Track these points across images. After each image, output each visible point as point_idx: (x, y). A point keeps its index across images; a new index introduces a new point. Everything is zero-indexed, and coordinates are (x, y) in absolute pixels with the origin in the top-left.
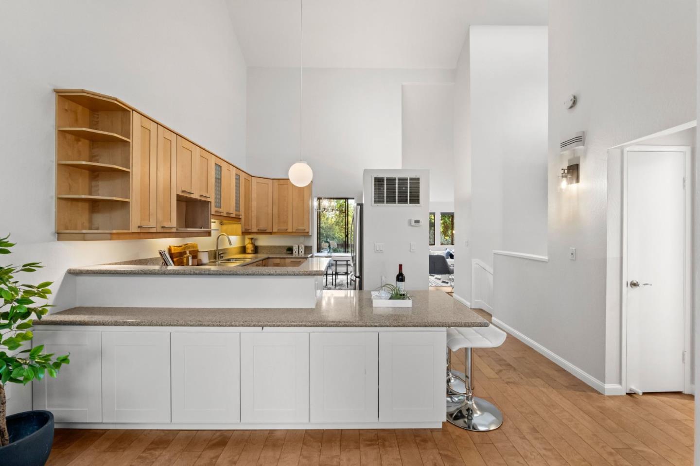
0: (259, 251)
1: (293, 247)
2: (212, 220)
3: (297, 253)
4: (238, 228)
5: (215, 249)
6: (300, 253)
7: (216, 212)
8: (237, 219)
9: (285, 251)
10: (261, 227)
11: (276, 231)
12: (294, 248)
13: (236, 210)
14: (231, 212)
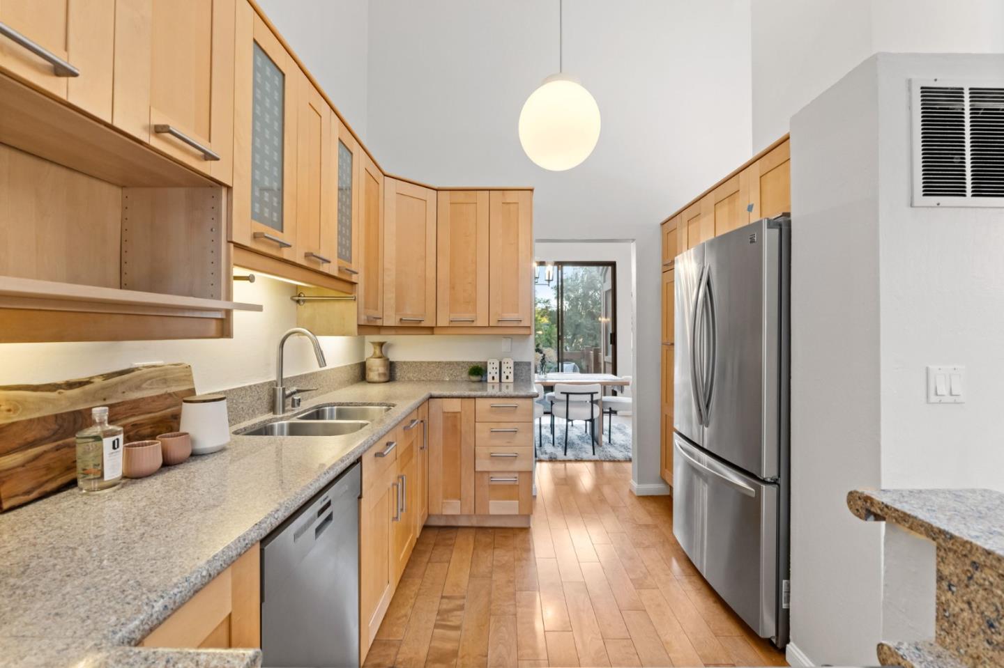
0: (398, 373)
1: (486, 363)
2: (237, 271)
3: (497, 380)
4: (349, 312)
5: (273, 378)
6: (504, 379)
7: (256, 236)
8: (345, 282)
9: (465, 375)
10: (409, 312)
11: (446, 324)
12: (490, 369)
13: (340, 256)
14: (323, 255)
